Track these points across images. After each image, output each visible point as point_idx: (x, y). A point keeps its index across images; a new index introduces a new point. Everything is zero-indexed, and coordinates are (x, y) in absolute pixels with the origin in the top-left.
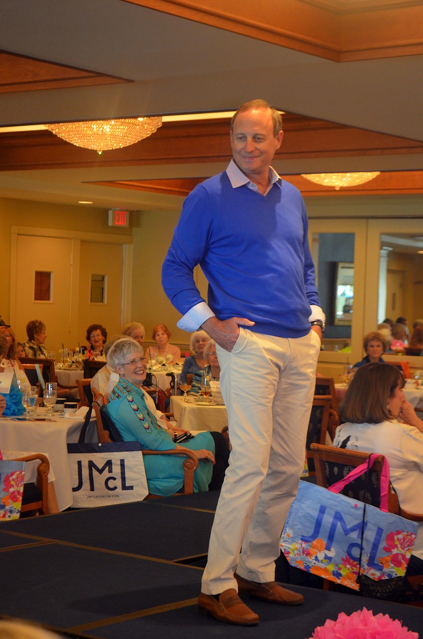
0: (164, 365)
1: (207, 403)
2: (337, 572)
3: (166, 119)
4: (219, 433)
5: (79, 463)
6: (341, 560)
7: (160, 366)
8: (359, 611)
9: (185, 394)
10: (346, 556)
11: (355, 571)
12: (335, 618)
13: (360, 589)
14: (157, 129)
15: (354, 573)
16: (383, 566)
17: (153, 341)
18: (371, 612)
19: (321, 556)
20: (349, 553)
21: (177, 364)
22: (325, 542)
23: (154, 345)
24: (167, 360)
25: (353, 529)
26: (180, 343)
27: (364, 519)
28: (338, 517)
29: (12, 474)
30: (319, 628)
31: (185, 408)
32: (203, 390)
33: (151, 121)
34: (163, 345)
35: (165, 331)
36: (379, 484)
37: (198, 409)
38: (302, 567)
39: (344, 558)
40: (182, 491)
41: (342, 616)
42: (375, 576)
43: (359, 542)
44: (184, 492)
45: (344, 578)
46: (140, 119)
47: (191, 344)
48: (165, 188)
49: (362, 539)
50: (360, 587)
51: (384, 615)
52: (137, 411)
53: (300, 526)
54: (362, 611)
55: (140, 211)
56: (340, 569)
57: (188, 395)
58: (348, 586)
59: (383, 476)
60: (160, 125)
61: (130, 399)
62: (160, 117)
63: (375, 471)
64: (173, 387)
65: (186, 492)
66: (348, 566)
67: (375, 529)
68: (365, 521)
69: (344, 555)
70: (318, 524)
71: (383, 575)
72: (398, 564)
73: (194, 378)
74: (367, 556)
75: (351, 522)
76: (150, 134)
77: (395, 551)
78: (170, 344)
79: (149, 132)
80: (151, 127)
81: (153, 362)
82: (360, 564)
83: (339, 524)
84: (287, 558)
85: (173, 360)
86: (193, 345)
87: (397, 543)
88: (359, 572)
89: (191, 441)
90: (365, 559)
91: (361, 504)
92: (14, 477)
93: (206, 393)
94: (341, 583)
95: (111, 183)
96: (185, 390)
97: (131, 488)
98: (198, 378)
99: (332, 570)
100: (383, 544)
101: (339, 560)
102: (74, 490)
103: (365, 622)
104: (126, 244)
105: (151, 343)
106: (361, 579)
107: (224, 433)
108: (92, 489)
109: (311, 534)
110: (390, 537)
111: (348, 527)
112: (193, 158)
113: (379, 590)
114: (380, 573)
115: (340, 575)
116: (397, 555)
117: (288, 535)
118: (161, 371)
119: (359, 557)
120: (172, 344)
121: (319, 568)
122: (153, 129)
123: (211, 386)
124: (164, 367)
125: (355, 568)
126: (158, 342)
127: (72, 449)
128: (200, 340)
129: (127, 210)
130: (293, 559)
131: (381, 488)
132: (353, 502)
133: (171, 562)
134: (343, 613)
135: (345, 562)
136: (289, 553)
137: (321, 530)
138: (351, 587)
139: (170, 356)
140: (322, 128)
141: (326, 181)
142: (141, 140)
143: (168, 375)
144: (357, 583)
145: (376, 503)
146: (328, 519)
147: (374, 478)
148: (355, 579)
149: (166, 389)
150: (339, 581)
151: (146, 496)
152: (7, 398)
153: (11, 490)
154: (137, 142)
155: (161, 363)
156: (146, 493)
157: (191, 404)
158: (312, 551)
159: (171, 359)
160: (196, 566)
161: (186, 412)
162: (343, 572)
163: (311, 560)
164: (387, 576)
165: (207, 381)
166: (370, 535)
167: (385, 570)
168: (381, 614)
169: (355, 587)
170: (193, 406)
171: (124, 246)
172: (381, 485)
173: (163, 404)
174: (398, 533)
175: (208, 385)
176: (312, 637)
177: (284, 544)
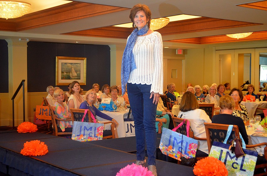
2: (176, 156)
5: (128, 124)
19: (171, 151)
22: (172, 147)
25: (179, 143)
27: (182, 140)
28: (175, 139)
29: (100, 127)
38: (166, 154)
42: (187, 157)
43: (181, 147)
45: (178, 157)
49: (182, 145)
53: (165, 142)
58: (179, 160)
63: (185, 124)
66: (179, 154)
67: (186, 142)
69: (178, 151)
70: (170, 141)
71: (189, 157)
72: (193, 153)
74: (184, 151)
75: (179, 140)
77: (192, 149)
83: (175, 141)
87: (192, 147)
88: (181, 156)
91: (181, 135)
92: (100, 128)
95: (169, 41)
100: (188, 147)
101: (176, 152)
102: (127, 132)
104: (183, 60)
108: (132, 132)
109: (168, 144)
110: (190, 145)
116: (193, 151)
117: (162, 144)
119: (181, 151)
121: (171, 155)
127: (125, 120)
130: (163, 152)
131: (187, 130)
132: (179, 134)
135: (178, 153)
136: (162, 150)
137: (171, 143)
145: (186, 134)
146: (172, 139)
150: (177, 159)
152: (109, 105)
153: (99, 132)
158: (169, 149)
163: (168, 152)
166: (184, 144)
167: (189, 155)
174: (192, 144)
177: (161, 147)
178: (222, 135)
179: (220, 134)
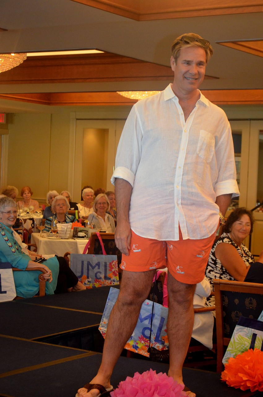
0: (28, 213)
1: (55, 238)
2: (135, 345)
3: (29, 55)
4: (62, 257)
6: (138, 338)
7: (25, 213)
8: (148, 371)
9: (41, 232)
10: (141, 335)
11: (147, 345)
12: (132, 376)
13: (150, 356)
14: (24, 61)
15: (146, 346)
16: (165, 342)
17: (21, 197)
18: (155, 371)
20: (143, 334)
21: (36, 212)
23: (22, 200)
24: (30, 209)
25: (146, 319)
26: (39, 199)
27: (153, 312)
30: (122, 382)
31: (41, 241)
32: (52, 229)
33: (19, 56)
34: (28, 200)
35: (30, 191)
36: (162, 290)
37: (49, 241)
39: (140, 337)
40: (38, 294)
41: (137, 375)
42: (159, 348)
43: (150, 327)
44: (39, 295)
45: (140, 349)
46: (13, 55)
47: (47, 199)
48: (29, 99)
49: (151, 324)
50: (150, 355)
51: (163, 373)
52: (8, 241)
54: (149, 371)
55: (13, 114)
56: (137, 343)
57: (42, 232)
58: (143, 354)
59: (165, 285)
60: (25, 58)
61: (3, 233)
62: (25, 54)
63: (160, 282)
64: (33, 227)
65: (40, 295)
66: (143, 342)
67: (159, 318)
68: (153, 313)
73: (46, 222)
74: (154, 335)
75: (145, 314)
76: (19, 64)
78: (32, 199)
79: (18, 63)
80: (19, 60)
81: (21, 211)
82: (150, 340)
84: (104, 337)
85: (34, 209)
86: (49, 200)
88: (150, 345)
89: (44, 262)
90: (153, 337)
91: (151, 303)
93: (54, 231)
94: (138, 353)
96: (41, 229)
97: (5, 292)
98: (48, 222)
99: (132, 344)
103: (151, 378)
104: (4, 134)
105: (20, 198)
106: (151, 350)
107: (66, 257)
111: (143, 317)
112: (47, 80)
113: (162, 356)
114: (163, 346)
115: (138, 347)
117: (105, 323)
118: (26, 216)
119: (149, 336)
120: (33, 199)
122: (21, 61)
123: (58, 227)
124: (28, 214)
125: (147, 343)
126: (25, 198)
128: (53, 197)
129: (4, 113)
131: (164, 293)
133: (30, 340)
134: (137, 372)
135: (141, 339)
138: (144, 355)
139: (32, 207)
140: (130, 63)
141: (132, 96)
142: (13, 67)
143: (30, 219)
144: (148, 352)
145: (161, 302)
147: (159, 286)
148: (147, 350)
149: (29, 228)
150: (137, 352)
151: (15, 297)
154: (10, 69)
155: (26, 211)
156: (15, 295)
157: (45, 238)
159: (33, 209)
160: (46, 343)
161: (42, 244)
162: (140, 346)
164: (167, 348)
165: (55, 224)
166: (156, 322)
167: (166, 344)
168: (161, 373)
169: (147, 355)
170: (46, 239)
171: (3, 136)
172: (164, 290)
173: (27, 238)
175: (56, 226)
176: (118, 388)
177: (102, 328)
178: (251, 303)
179: (247, 301)
